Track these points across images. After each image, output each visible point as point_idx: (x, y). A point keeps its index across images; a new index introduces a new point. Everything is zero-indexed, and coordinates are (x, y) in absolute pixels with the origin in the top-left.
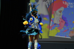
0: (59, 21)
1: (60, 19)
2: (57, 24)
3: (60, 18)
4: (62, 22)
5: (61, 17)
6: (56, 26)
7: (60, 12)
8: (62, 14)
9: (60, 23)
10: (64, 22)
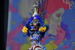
0: (56, 30)
1: (57, 28)
2: (54, 36)
3: (58, 26)
4: (61, 31)
5: (59, 24)
6: (52, 39)
7: (58, 16)
8: (61, 20)
9: (58, 34)
10: (64, 33)
